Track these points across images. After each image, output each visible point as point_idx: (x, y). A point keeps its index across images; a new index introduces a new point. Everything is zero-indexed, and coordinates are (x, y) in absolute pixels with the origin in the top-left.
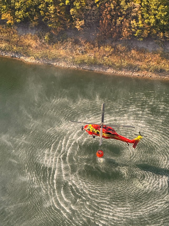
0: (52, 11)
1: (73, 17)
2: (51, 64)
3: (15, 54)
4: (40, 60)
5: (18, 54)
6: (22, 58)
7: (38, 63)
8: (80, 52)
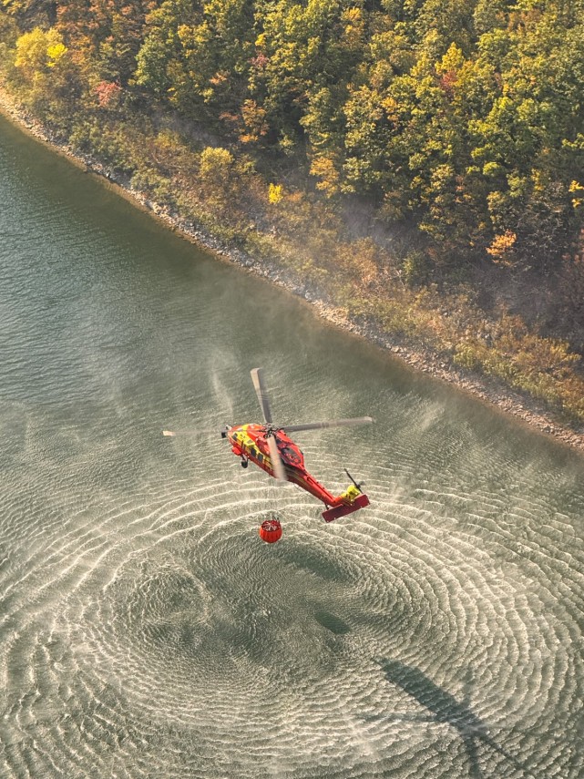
0: (438, 183)
1: (492, 218)
2: (385, 347)
3: (306, 288)
4: (362, 325)
5: (315, 291)
6: (319, 303)
7: (352, 330)
8: (483, 337)
